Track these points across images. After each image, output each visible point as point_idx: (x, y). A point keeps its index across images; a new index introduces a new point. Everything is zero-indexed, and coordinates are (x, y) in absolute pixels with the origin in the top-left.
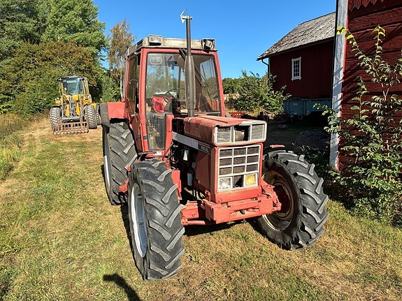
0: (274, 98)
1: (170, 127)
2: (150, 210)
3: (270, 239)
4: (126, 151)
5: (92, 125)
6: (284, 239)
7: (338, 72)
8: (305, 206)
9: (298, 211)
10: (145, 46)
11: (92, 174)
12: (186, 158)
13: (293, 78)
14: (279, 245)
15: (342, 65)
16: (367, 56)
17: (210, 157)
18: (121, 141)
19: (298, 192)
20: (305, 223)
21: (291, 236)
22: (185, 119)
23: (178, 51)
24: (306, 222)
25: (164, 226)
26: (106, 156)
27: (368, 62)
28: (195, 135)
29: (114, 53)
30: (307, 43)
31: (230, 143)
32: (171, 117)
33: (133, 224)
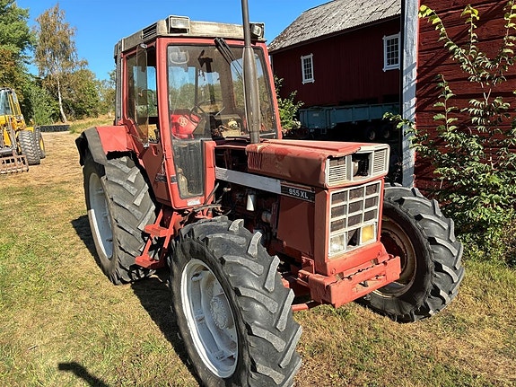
0: (282, 108)
1: (211, 160)
2: (247, 306)
3: (375, 310)
4: (138, 202)
5: (33, 159)
6: (401, 309)
7: (410, 69)
8: (438, 261)
9: (426, 270)
10: (163, 34)
11: (62, 236)
12: (251, 207)
13: (305, 81)
14: (392, 317)
15: (415, 60)
16: (459, 46)
17: (313, 205)
18: (128, 186)
19: (425, 242)
20: (438, 285)
21: (414, 303)
22: (248, 147)
23: (212, 42)
24: (440, 283)
25: (274, 330)
26: (93, 211)
27: (462, 55)
28: (278, 172)
29: (44, 53)
30: (319, 35)
31: (346, 182)
32: (211, 144)
33: (185, 320)
